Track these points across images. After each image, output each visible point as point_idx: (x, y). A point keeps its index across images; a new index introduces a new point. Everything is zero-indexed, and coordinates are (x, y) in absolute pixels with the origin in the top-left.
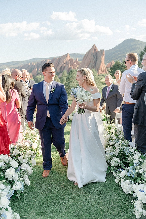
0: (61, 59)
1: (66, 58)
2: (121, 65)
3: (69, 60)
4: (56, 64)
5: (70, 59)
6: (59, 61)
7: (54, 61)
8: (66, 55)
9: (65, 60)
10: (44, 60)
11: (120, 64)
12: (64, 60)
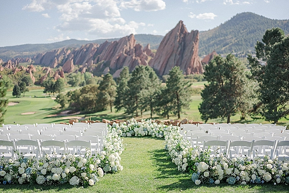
1: (128, 43)
2: (224, 62)
3: (133, 47)
6: (115, 47)
7: (106, 48)
8: (129, 38)
9: (127, 46)
12: (125, 46)
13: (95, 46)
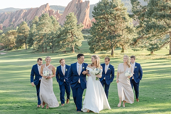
0: (39, 10)
1: (45, 9)
2: (110, 4)
3: (48, 12)
4: (34, 14)
5: (49, 10)
6: (37, 12)
7: (31, 12)
8: (46, 6)
9: (44, 11)
10: (19, 10)
11: (108, 3)
12: (43, 10)
13: (24, 11)
